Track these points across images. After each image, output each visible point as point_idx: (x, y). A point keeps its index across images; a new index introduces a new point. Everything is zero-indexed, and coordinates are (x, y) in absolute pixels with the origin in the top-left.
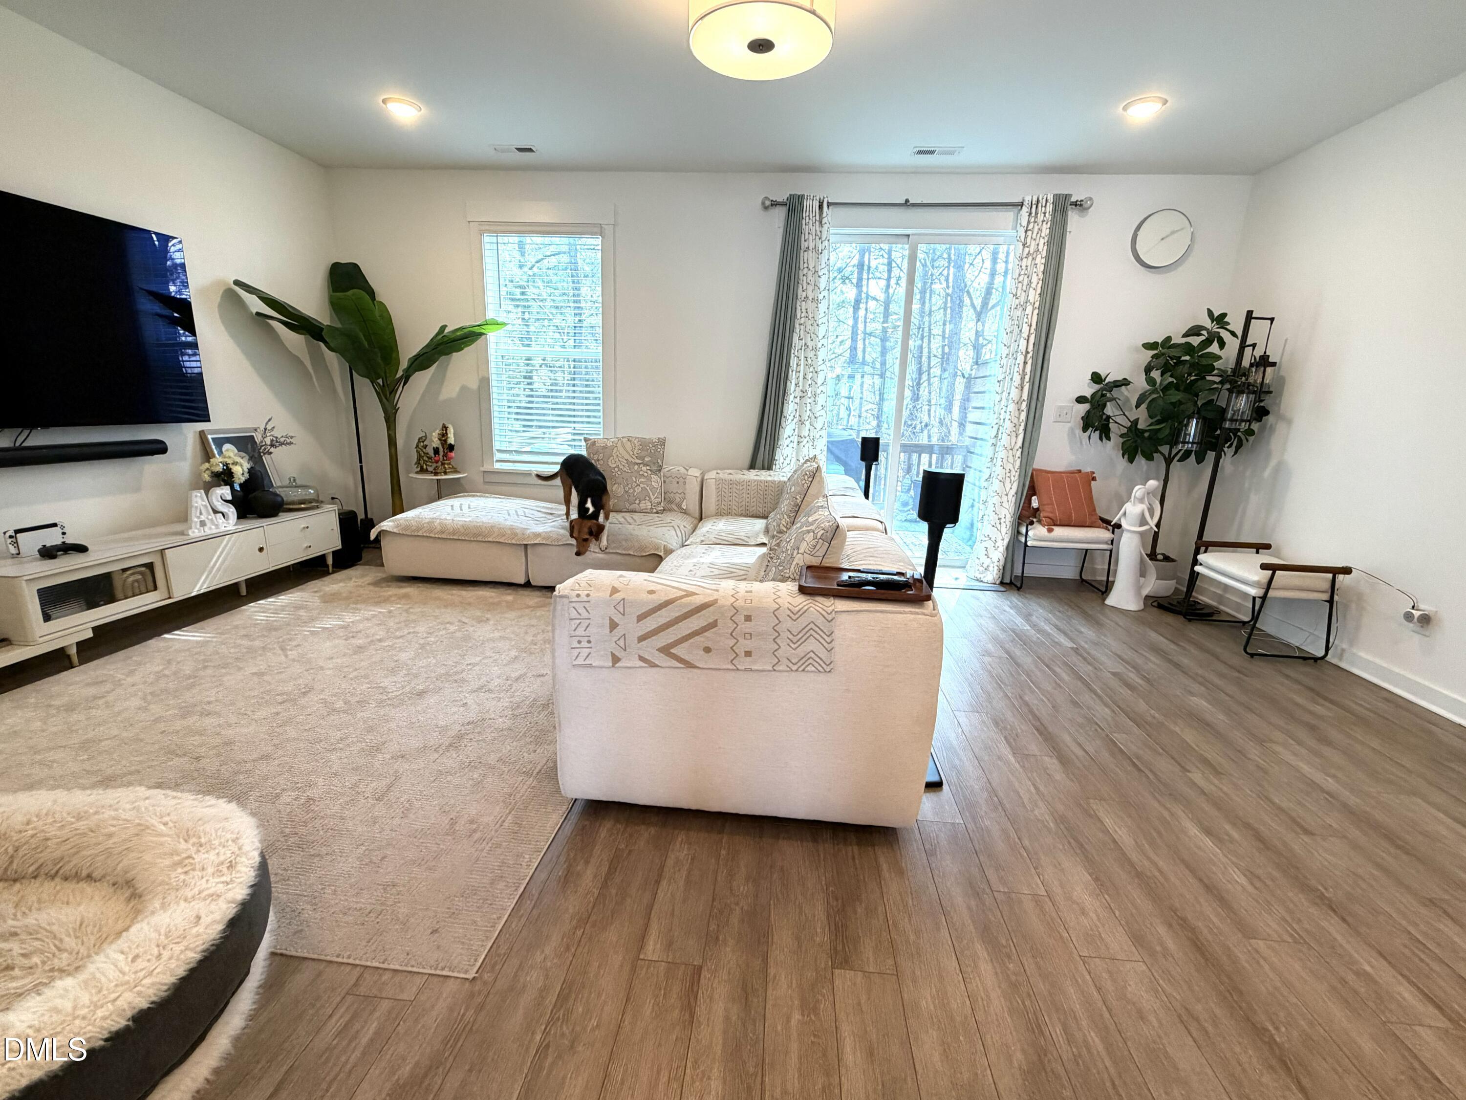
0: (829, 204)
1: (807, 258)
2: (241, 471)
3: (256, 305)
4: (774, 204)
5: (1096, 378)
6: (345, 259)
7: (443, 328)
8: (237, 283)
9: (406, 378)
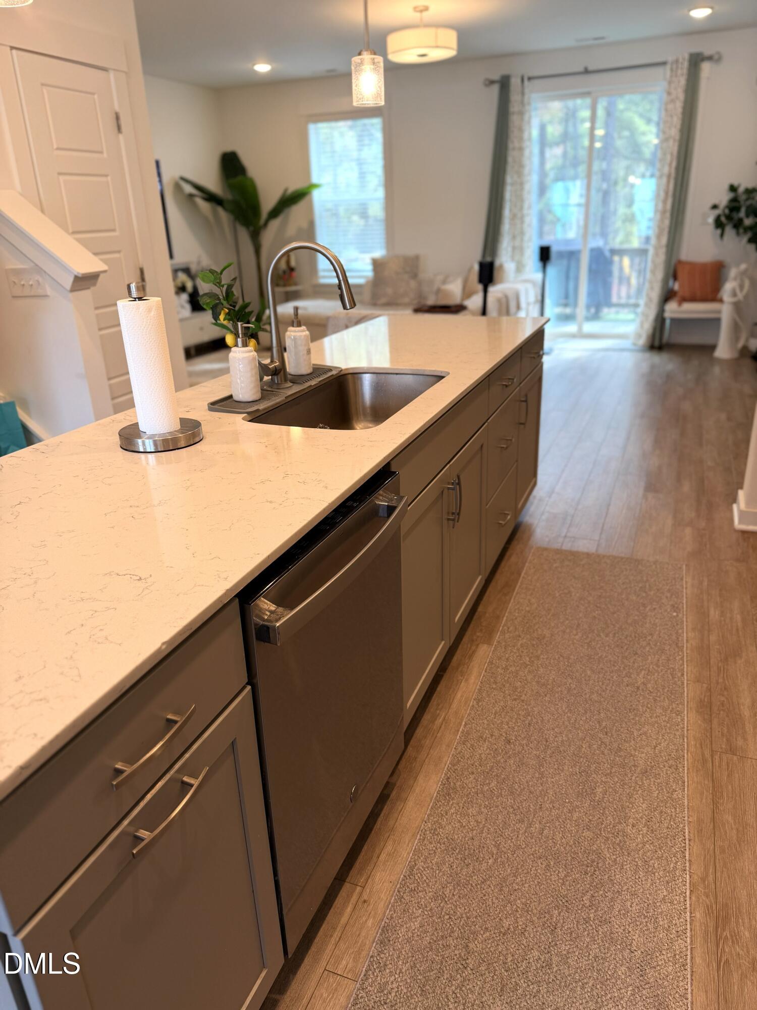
0: (530, 79)
1: (514, 119)
2: (189, 285)
3: (188, 189)
4: (492, 82)
5: (733, 189)
6: (229, 148)
7: (286, 190)
8: (183, 179)
9: (266, 224)
